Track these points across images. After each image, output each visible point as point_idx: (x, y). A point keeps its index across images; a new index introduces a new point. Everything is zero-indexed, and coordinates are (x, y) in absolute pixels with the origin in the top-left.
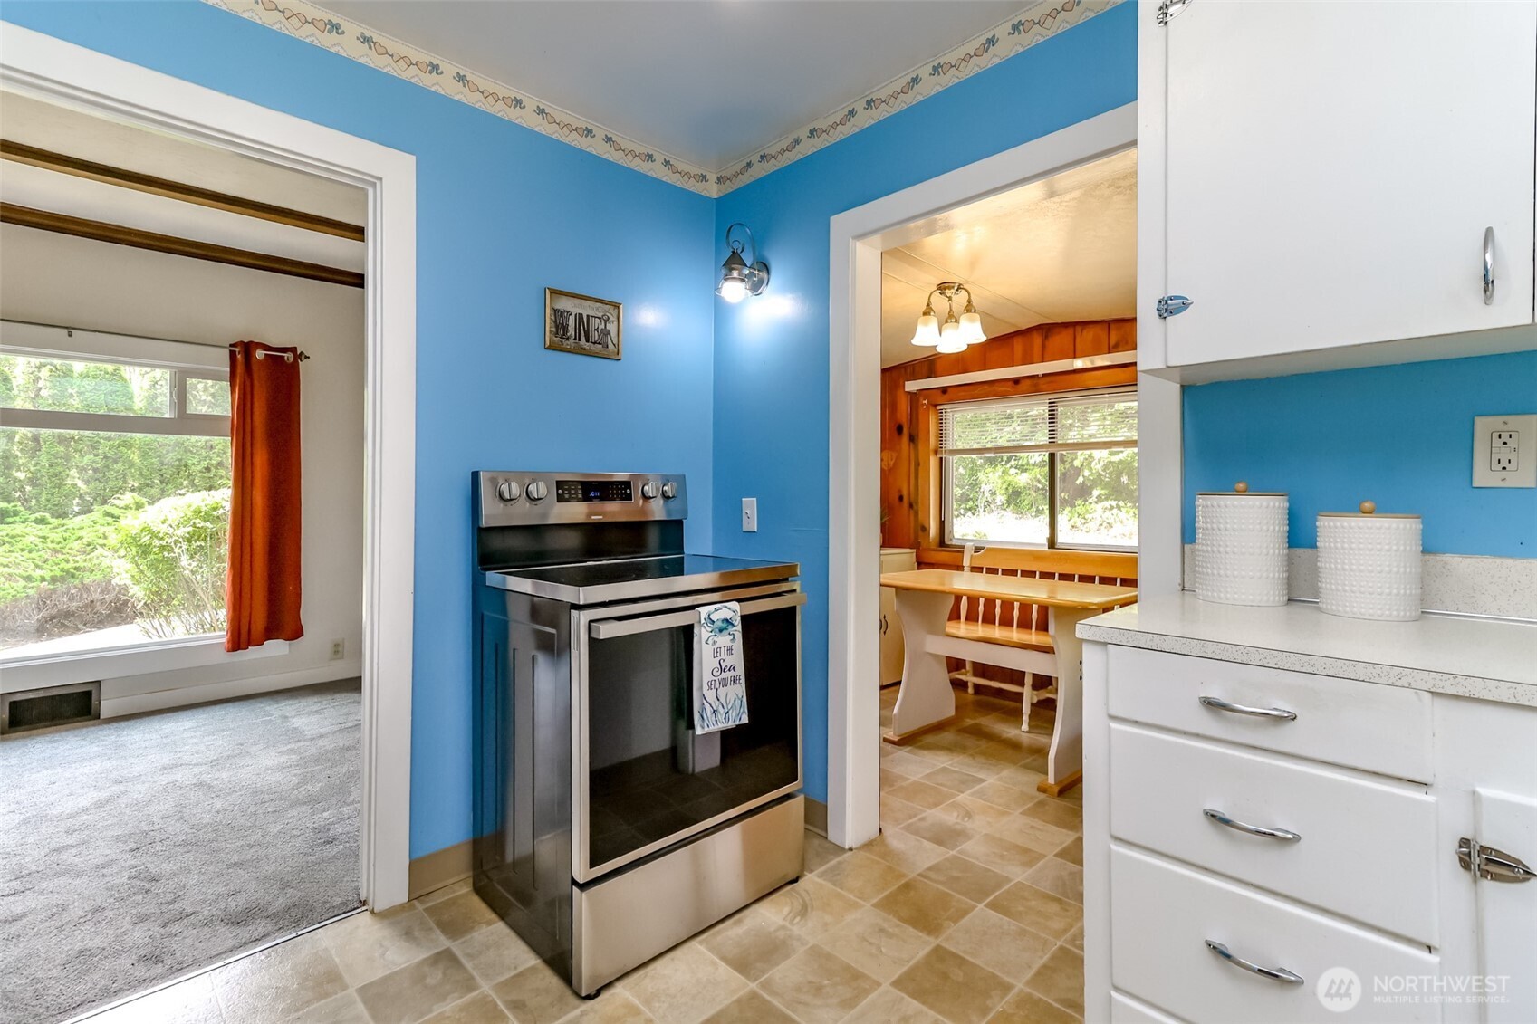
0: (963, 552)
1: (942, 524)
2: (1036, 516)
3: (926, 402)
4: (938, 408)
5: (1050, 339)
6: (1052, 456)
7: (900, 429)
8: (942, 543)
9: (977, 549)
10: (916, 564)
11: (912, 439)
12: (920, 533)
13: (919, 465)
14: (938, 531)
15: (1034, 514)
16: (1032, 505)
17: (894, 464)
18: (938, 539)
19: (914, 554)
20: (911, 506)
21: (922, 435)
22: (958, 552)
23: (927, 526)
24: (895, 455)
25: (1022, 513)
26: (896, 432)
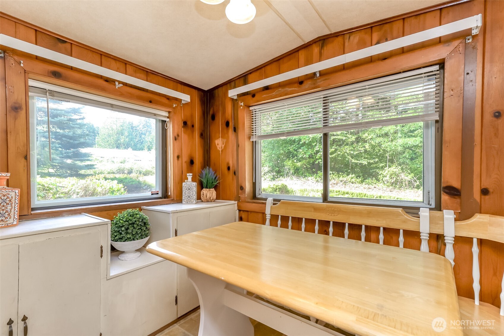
0: (265, 204)
1: (254, 185)
2: (304, 177)
3: (242, 104)
4: (251, 108)
5: (325, 48)
6: (326, 135)
7: (227, 124)
8: (254, 197)
9: (276, 201)
10: (238, 211)
11: (235, 130)
12: (240, 191)
13: (239, 146)
14: (252, 189)
15: (303, 177)
16: (303, 173)
17: (225, 146)
18: (252, 195)
19: (236, 205)
20: (235, 173)
21: (240, 126)
22: (263, 203)
23: (244, 187)
24: (225, 141)
25: (299, 176)
26: (225, 126)
